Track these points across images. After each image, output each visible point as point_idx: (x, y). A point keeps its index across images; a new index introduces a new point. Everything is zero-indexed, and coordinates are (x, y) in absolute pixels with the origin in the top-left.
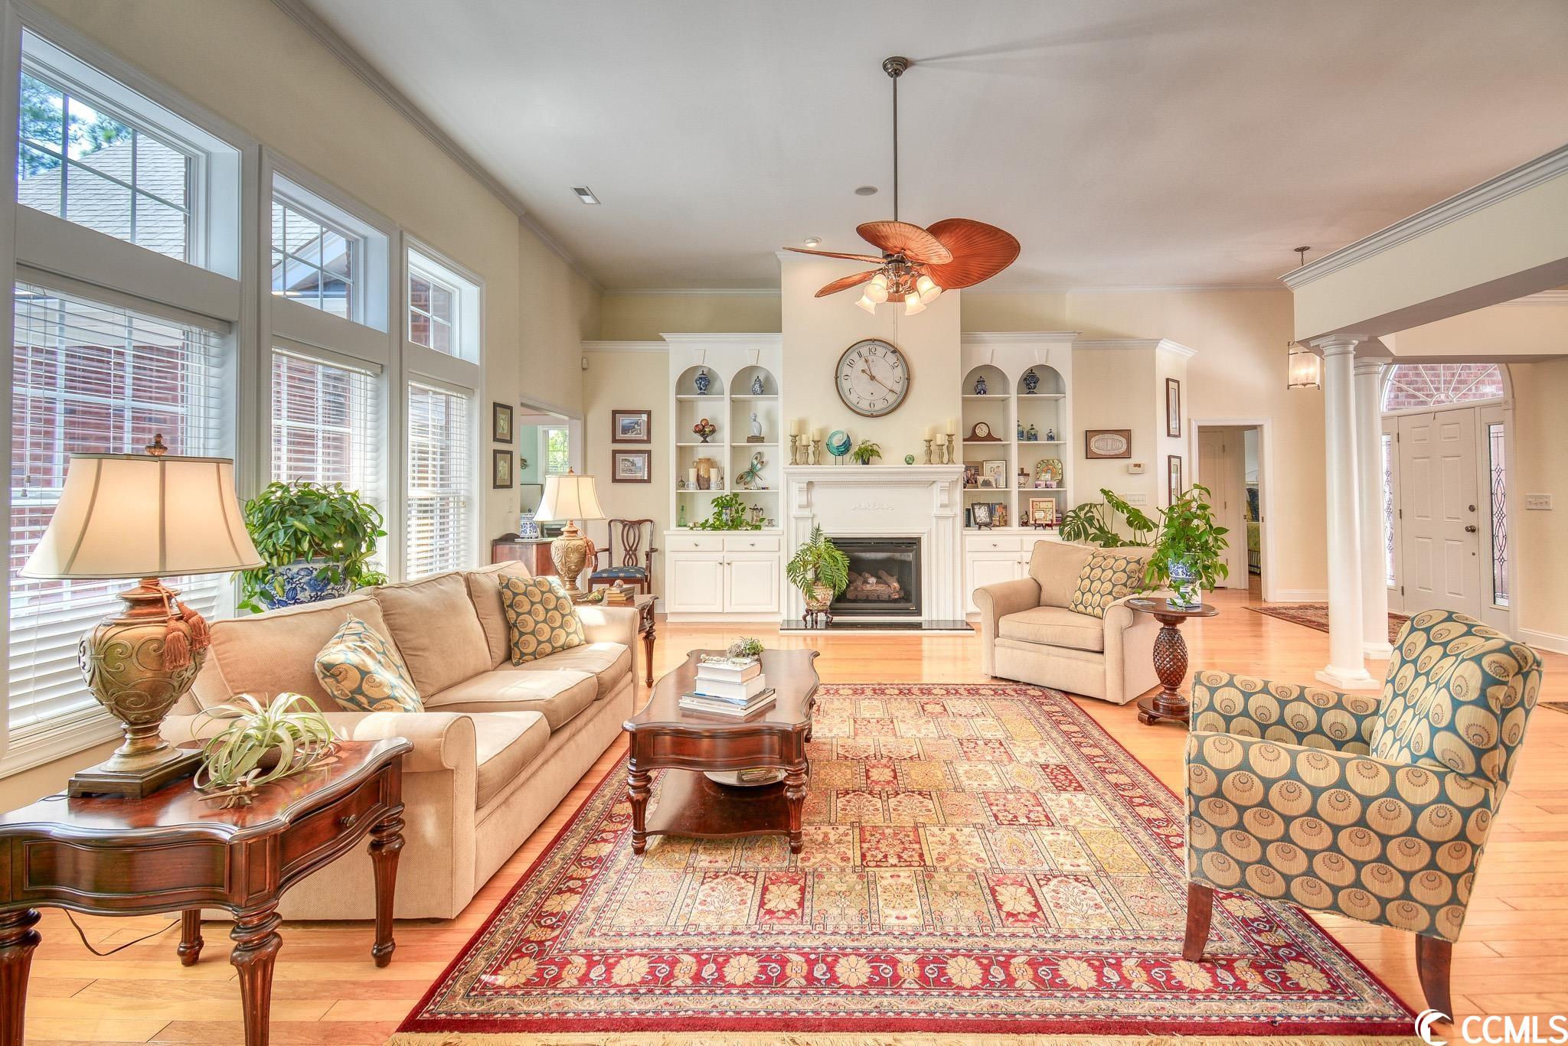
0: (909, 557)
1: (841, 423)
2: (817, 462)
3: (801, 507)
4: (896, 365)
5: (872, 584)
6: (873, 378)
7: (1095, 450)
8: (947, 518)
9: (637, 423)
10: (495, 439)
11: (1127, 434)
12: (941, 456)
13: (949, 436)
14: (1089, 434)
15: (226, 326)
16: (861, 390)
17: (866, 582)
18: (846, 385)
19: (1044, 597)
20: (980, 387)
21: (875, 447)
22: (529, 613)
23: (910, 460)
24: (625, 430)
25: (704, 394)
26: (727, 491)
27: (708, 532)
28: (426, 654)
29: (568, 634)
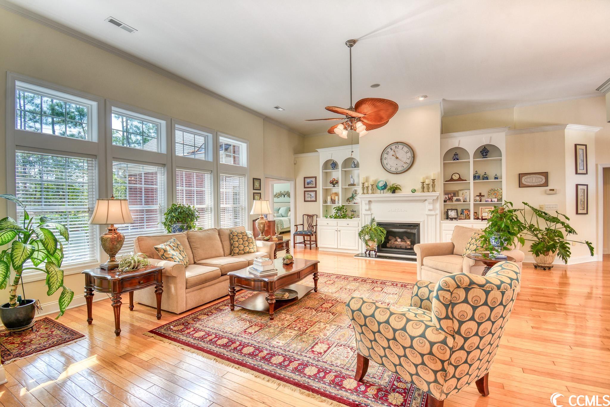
0: (415, 231)
1: (383, 177)
2: (373, 193)
3: (366, 210)
4: (408, 151)
5: (399, 242)
6: (397, 158)
7: (524, 183)
8: (433, 215)
9: (312, 181)
10: (254, 189)
11: (546, 175)
12: (428, 189)
13: (433, 180)
14: (521, 176)
15: (164, 165)
16: (391, 163)
17: (396, 241)
18: (385, 162)
19: (455, 251)
20: (455, 157)
21: (398, 186)
22: (237, 241)
23: (414, 191)
24: (308, 184)
25: (334, 169)
26: (340, 205)
27: (333, 219)
28: (199, 249)
29: (250, 249)
